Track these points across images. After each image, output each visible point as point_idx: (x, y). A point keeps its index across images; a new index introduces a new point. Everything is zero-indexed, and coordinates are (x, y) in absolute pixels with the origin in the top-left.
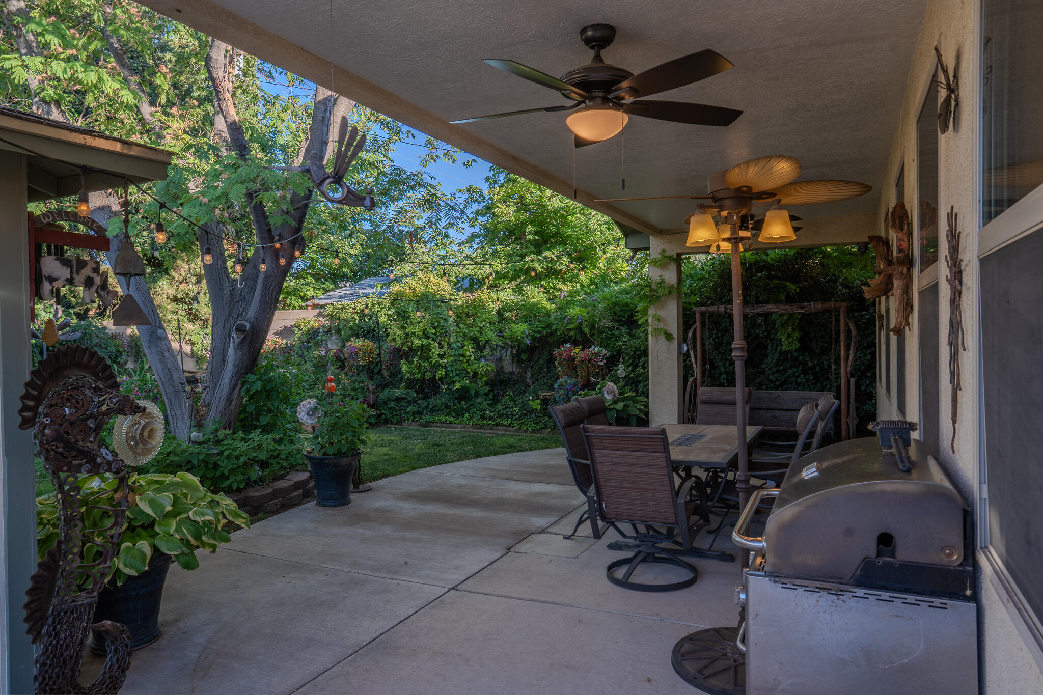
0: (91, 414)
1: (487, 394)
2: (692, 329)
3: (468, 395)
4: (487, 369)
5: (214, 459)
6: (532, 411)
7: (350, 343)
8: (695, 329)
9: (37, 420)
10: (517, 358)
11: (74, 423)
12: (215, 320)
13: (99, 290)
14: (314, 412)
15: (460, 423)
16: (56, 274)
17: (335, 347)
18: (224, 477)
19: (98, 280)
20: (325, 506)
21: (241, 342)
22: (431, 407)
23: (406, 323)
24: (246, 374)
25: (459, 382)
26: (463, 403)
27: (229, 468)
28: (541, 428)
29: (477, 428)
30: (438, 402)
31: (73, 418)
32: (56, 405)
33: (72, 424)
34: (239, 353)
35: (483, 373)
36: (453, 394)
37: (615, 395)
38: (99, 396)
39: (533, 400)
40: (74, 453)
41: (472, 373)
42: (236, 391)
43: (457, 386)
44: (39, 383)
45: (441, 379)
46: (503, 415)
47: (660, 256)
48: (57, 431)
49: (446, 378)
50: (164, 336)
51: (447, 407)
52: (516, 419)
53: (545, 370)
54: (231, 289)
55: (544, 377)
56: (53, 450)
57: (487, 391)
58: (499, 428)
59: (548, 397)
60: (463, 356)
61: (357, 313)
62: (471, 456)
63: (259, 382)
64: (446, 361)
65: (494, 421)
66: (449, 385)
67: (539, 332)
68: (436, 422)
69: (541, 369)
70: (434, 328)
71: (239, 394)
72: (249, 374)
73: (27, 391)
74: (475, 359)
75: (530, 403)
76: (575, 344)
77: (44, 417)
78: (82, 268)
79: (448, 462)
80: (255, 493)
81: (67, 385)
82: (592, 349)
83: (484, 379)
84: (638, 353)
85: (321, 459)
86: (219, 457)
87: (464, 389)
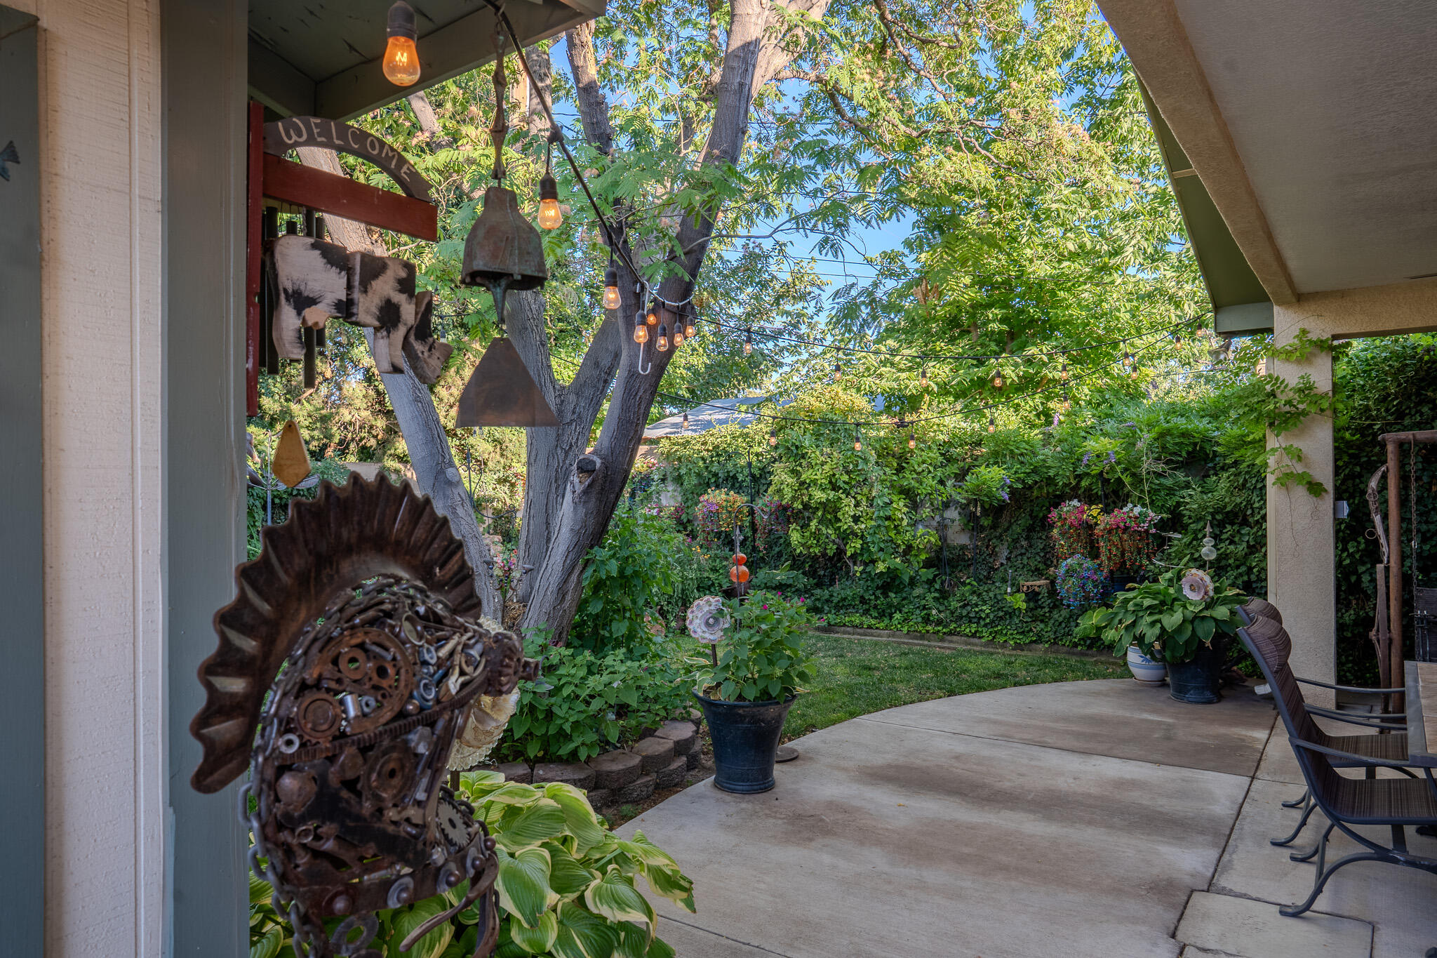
0: (421, 709)
1: (930, 582)
2: (1379, 474)
3: (897, 582)
4: (929, 541)
5: (546, 701)
6: (1012, 613)
7: (706, 497)
8: (1384, 477)
9: (257, 741)
10: (971, 522)
11: (371, 748)
12: (534, 453)
13: (412, 339)
14: (716, 620)
15: (886, 628)
16: (312, 288)
17: (672, 503)
18: (563, 736)
19: (409, 313)
20: (732, 791)
21: (586, 492)
22: (835, 600)
23: (800, 465)
24: (592, 547)
25: (884, 561)
26: (892, 595)
27: (571, 720)
28: (1032, 642)
29: (916, 638)
30: (849, 592)
31: (370, 728)
32: (317, 685)
33: (364, 749)
34: (582, 511)
35: (921, 546)
36: (872, 580)
37: (1206, 593)
38: (440, 642)
39: (1012, 594)
40: (371, 849)
41: (903, 547)
42: (574, 577)
43: (881, 567)
44: (265, 608)
45: (854, 556)
46: (961, 617)
47: (1296, 341)
48: (320, 780)
49: (862, 555)
50: (457, 479)
51: (863, 601)
52: (985, 625)
53: (1024, 543)
54: (558, 401)
55: (1022, 554)
56: (304, 846)
57: (931, 577)
58: (955, 638)
59: (1037, 589)
60: (888, 518)
61: (708, 450)
62: (938, 692)
63: (613, 561)
64: (863, 526)
65: (945, 627)
66: (866, 564)
67: (1018, 480)
68: (844, 625)
69: (1016, 541)
70: (848, 473)
71: (579, 582)
72: (596, 548)
73: (225, 641)
74: (908, 524)
75: (1008, 598)
76: (1090, 499)
77: (281, 734)
78: (376, 276)
79: (905, 703)
80: (616, 765)
81: (350, 610)
82: (1125, 509)
83: (923, 557)
84: (1219, 517)
85: (732, 707)
86: (553, 700)
87: (892, 574)
